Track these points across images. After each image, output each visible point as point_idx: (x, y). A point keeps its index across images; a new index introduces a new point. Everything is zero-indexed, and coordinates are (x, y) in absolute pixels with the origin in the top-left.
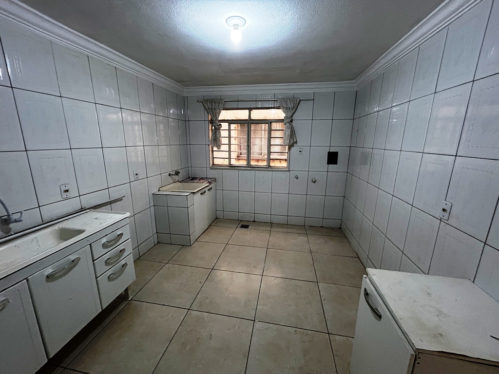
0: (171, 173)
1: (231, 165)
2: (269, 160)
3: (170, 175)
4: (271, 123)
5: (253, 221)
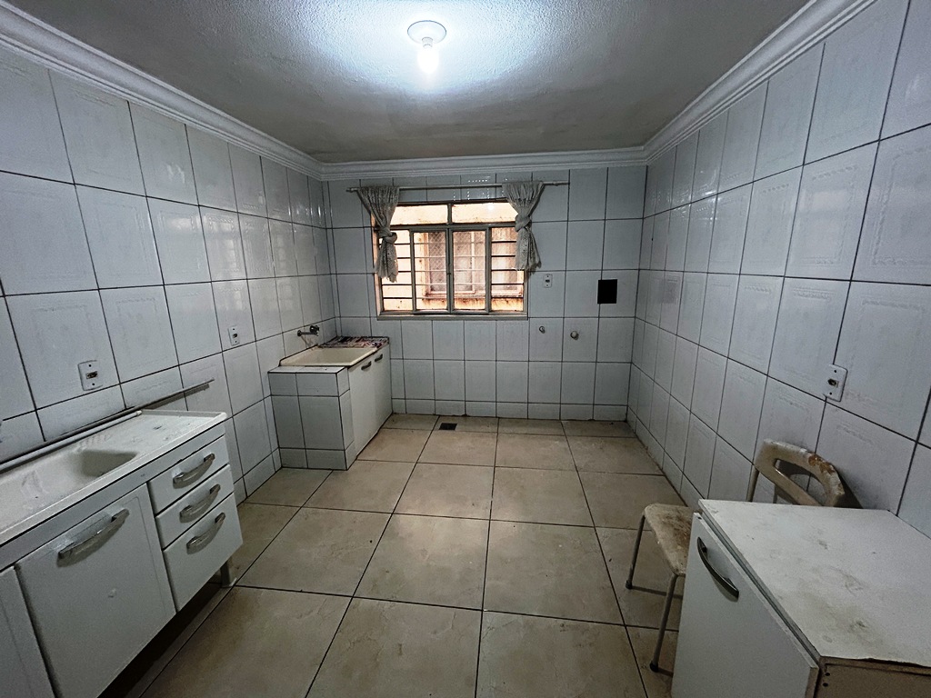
0: (302, 330)
1: (417, 310)
2: (490, 298)
3: (300, 334)
4: (490, 228)
5: (463, 416)
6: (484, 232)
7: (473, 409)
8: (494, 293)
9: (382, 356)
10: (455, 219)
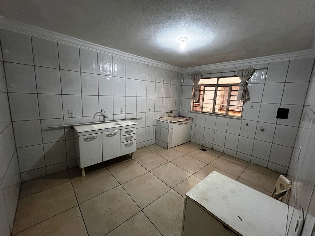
0: (168, 112)
1: (202, 111)
2: (228, 110)
3: (167, 112)
4: (232, 86)
5: (211, 149)
6: (229, 87)
7: (215, 148)
8: (230, 109)
9: (188, 123)
10: (219, 83)
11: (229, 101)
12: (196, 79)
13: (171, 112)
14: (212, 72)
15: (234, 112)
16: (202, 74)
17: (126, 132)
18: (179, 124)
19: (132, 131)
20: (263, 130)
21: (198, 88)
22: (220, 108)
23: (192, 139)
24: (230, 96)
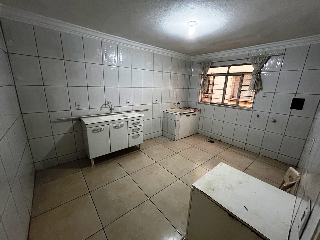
0: (175, 103)
1: (211, 102)
2: (238, 101)
3: (174, 104)
4: (243, 75)
5: (219, 141)
6: (240, 76)
7: (223, 139)
8: (241, 99)
9: (196, 114)
10: (230, 72)
11: (240, 91)
12: (205, 68)
13: (179, 103)
14: (223, 60)
15: (245, 102)
16: (212, 63)
17: (133, 124)
18: (186, 116)
19: (139, 123)
20: (275, 122)
21: (207, 77)
22: (230, 99)
23: (200, 131)
24: (241, 85)
